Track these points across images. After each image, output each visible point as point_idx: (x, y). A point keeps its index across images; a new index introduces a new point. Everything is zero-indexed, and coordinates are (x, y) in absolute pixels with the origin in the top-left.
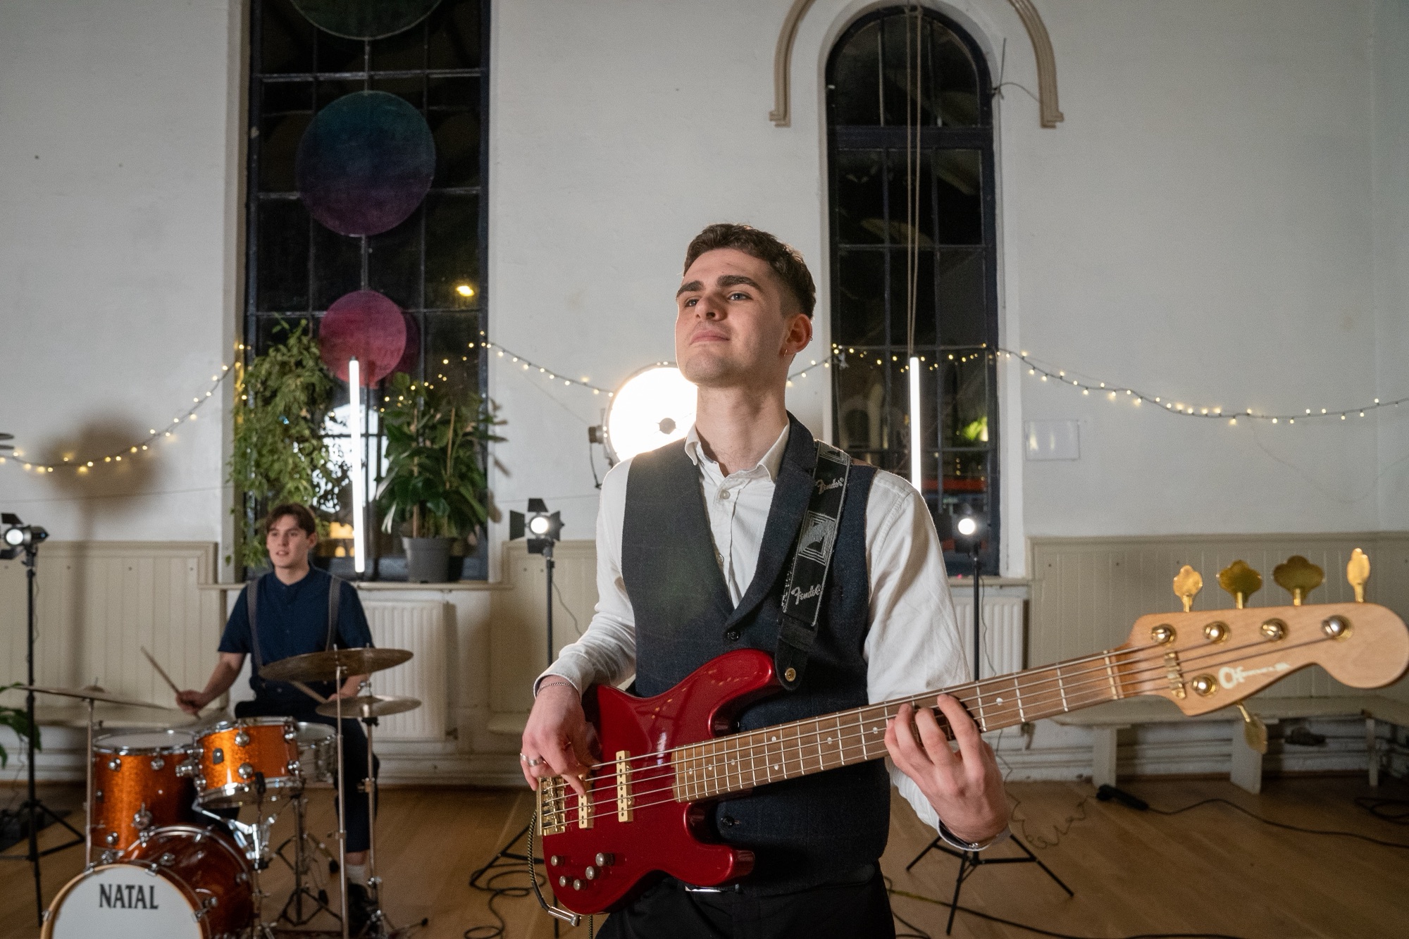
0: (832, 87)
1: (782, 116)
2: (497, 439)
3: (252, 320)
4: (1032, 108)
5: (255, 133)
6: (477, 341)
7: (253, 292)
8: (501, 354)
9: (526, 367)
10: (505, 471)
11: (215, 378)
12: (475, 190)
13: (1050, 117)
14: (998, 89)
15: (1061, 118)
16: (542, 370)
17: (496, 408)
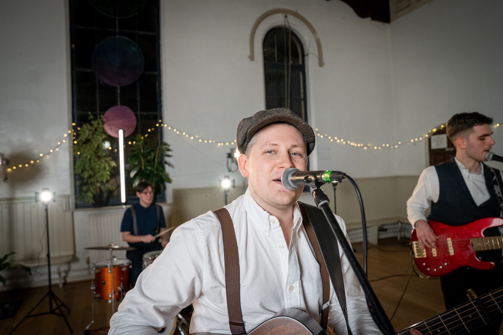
0: (265, 50)
1: (252, 58)
2: (169, 156)
3: (76, 115)
4: (317, 60)
5: (73, 46)
6: (160, 124)
7: (75, 104)
8: (170, 128)
9: (178, 132)
10: (173, 167)
11: (66, 135)
12: (156, 73)
13: (321, 64)
14: (307, 55)
15: (323, 64)
16: (184, 134)
17: (169, 146)
